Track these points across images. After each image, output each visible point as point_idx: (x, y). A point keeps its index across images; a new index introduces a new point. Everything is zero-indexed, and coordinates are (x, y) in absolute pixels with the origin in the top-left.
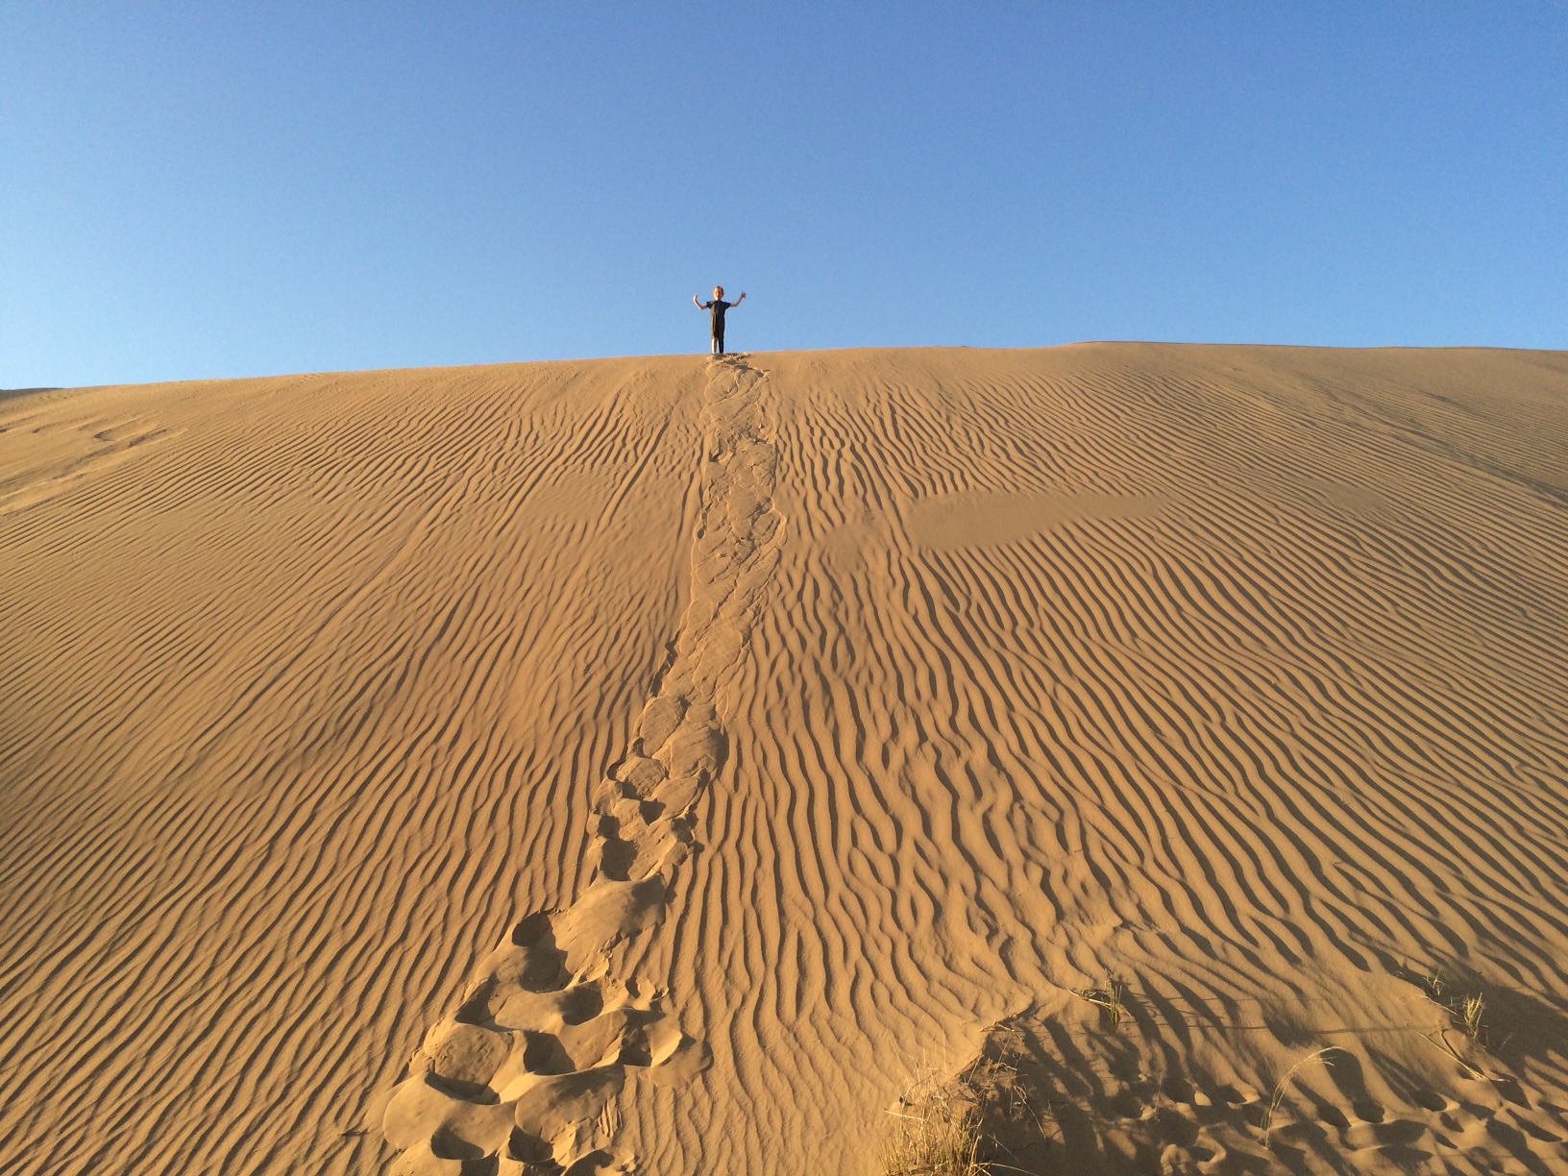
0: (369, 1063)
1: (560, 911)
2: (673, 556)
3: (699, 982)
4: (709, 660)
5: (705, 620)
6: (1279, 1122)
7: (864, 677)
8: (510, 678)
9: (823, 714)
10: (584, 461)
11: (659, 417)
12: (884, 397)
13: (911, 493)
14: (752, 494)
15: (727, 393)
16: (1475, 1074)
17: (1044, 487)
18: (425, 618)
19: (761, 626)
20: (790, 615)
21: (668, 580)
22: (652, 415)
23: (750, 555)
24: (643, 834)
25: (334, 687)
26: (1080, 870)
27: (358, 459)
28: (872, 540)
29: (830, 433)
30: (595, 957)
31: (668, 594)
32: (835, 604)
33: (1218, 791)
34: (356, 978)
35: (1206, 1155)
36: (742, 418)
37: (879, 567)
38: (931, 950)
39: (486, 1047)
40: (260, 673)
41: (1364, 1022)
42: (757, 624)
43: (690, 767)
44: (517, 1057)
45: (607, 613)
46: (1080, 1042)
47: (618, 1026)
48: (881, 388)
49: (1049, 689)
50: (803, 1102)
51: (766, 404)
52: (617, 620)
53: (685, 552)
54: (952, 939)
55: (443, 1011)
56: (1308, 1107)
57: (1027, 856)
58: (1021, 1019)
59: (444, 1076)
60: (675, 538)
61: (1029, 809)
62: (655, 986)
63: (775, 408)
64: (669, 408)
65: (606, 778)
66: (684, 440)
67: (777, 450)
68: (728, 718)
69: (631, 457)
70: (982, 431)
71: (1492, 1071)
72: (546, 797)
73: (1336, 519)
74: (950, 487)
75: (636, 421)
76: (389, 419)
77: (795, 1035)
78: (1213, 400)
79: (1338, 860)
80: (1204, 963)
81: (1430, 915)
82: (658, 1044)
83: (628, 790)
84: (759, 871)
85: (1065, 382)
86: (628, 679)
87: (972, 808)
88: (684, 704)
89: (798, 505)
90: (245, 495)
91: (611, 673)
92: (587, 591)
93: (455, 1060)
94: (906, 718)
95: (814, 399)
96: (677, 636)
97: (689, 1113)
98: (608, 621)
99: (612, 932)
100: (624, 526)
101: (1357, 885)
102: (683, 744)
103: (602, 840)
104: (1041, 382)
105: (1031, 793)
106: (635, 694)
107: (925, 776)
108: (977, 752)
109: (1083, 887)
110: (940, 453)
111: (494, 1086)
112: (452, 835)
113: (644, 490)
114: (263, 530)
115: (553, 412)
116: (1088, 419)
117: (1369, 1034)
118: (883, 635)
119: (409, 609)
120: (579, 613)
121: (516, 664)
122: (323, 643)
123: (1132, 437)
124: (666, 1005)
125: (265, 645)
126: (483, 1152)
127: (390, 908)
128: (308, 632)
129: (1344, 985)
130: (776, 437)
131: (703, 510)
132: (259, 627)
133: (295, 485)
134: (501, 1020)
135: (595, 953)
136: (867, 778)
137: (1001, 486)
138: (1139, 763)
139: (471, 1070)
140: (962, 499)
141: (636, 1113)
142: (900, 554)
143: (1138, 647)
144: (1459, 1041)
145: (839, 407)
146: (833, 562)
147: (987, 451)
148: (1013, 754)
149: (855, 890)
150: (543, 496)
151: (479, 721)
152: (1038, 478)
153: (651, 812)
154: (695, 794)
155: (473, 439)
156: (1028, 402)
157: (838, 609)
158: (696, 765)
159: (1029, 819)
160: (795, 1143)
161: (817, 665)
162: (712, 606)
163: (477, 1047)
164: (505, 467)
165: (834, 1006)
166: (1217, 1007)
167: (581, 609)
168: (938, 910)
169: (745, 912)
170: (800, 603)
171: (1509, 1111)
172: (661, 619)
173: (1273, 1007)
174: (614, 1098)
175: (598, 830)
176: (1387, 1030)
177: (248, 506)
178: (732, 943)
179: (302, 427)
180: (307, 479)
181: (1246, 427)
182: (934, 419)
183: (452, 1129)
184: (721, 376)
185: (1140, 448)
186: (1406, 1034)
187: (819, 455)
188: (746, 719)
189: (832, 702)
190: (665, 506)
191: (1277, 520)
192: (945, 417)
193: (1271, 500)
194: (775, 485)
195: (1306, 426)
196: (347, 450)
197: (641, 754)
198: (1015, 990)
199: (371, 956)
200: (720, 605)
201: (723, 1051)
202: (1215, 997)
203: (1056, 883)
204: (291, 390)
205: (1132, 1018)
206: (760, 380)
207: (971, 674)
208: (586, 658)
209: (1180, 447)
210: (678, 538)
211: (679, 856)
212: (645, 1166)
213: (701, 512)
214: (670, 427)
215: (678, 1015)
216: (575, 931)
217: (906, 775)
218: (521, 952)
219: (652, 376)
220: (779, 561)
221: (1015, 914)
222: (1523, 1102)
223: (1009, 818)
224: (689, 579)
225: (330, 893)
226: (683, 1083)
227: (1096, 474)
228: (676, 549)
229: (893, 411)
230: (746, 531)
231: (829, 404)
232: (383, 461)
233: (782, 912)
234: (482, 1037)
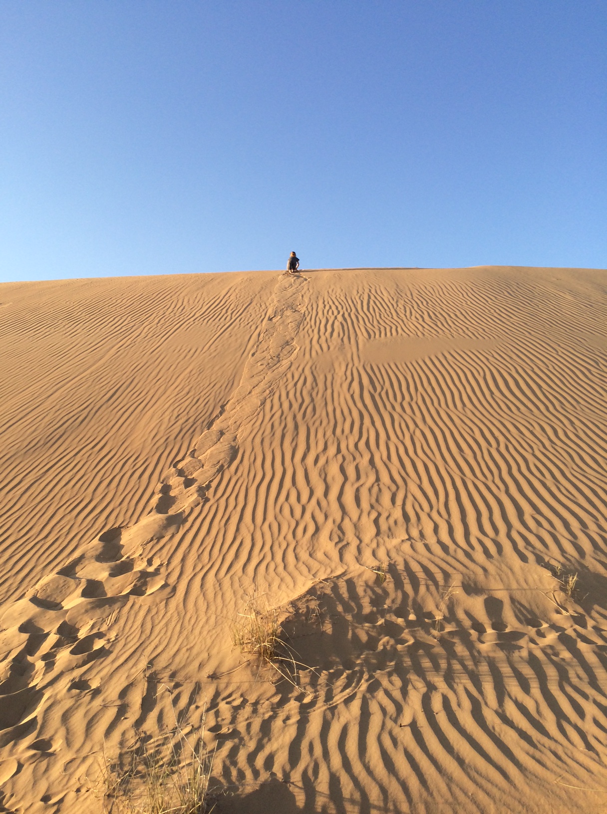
0: (7, 592)
1: (128, 527)
2: (237, 364)
3: (183, 560)
4: (241, 414)
5: (244, 395)
6: (449, 628)
7: (318, 423)
8: (138, 420)
9: (291, 440)
10: (204, 319)
11: (248, 299)
12: (367, 291)
13: (367, 337)
14: (285, 336)
15: (286, 288)
16: (564, 612)
17: (437, 334)
18: (102, 392)
19: (271, 398)
20: (288, 394)
21: (231, 376)
22: (244, 298)
23: (276, 364)
24: (181, 493)
25: (49, 423)
26: (397, 513)
27: (92, 317)
28: (341, 359)
29: (334, 308)
30: (138, 547)
31: (229, 382)
32: (313, 389)
33: (483, 479)
34: (16, 554)
35: (403, 641)
36: (291, 300)
37: (340, 371)
38: (306, 548)
39: (66, 586)
40: (14, 416)
41: (514, 586)
42: (269, 397)
43: (215, 463)
44: (79, 591)
45: (195, 391)
46: (360, 591)
47: (134, 578)
48: (366, 286)
49: (411, 430)
50: (210, 612)
51: (305, 293)
52: (199, 394)
53: (243, 363)
54: (318, 544)
55: (52, 570)
56: (467, 623)
57: (372, 507)
58: (335, 578)
59: (41, 598)
60: (240, 356)
61: (382, 486)
62: (161, 561)
63: (308, 296)
64: (254, 295)
65: (172, 467)
66: (257, 311)
67: (304, 315)
68: (242, 441)
69: (228, 318)
70: (413, 307)
71: (574, 611)
72: (139, 475)
73: (590, 352)
74: (389, 334)
75: (236, 301)
76: (112, 299)
77: (220, 584)
78: (541, 294)
79: (534, 512)
80: (442, 557)
81: (572, 539)
82: (152, 586)
83: (181, 473)
84: (234, 512)
85: (465, 285)
86: (197, 422)
87: (352, 484)
88: (222, 433)
89: (307, 342)
90: (32, 333)
91: (189, 418)
92: (188, 380)
93: (48, 591)
94: (333, 443)
95: (330, 291)
96: (227, 402)
97: (152, 617)
98: (194, 394)
99: (149, 537)
100: (215, 350)
101: (539, 524)
102: (215, 452)
103: (160, 495)
104: (452, 285)
105: (385, 478)
106: (198, 429)
107: (334, 470)
108: (364, 459)
109: (396, 522)
110: (388, 318)
111: (63, 604)
112: (87, 492)
113: (230, 334)
114: (35, 350)
115: (195, 297)
116: (471, 302)
117: (514, 592)
118: (333, 403)
119: (97, 387)
120: (181, 390)
121: (143, 414)
122: (49, 402)
123: (492, 311)
124: (163, 570)
125: (20, 403)
126: (44, 631)
127: (44, 524)
128: (44, 397)
129: (511, 570)
130: (305, 309)
131: (258, 343)
132: (21, 394)
133: (56, 329)
134: (79, 575)
135: (138, 546)
136: (304, 470)
137: (415, 333)
138: (447, 466)
139: (55, 596)
140: (393, 340)
141: (126, 616)
142: (354, 365)
143: (465, 412)
144: (560, 596)
145: (342, 295)
146: (317, 369)
147: (413, 317)
148: (382, 461)
149: (278, 521)
150: (179, 336)
151: (116, 440)
152: (436, 330)
153: (188, 483)
154: (214, 475)
155: (151, 309)
156: (441, 293)
157: (314, 391)
158: (219, 462)
159: (380, 490)
160: (197, 631)
161: (295, 417)
162: (250, 388)
163: (62, 585)
164: (164, 322)
165: (246, 572)
166: (439, 577)
167: (183, 389)
168: (317, 530)
169: (219, 529)
170: (295, 387)
171: (575, 630)
172: (222, 394)
173: (469, 578)
174: (119, 609)
175: (160, 491)
176: (525, 590)
177: (31, 339)
178: (207, 543)
179: (68, 303)
180: (64, 326)
181: (555, 307)
182: (390, 302)
183: (33, 621)
184: (286, 280)
185: (495, 317)
186: (534, 592)
187: (325, 318)
188: (251, 441)
189: (297, 434)
190: (239, 341)
191: (557, 352)
192: (395, 300)
193: (557, 342)
194: (298, 332)
195: (587, 307)
196: (87, 314)
197: (193, 457)
198: (340, 566)
199: (27, 545)
200: (254, 388)
201: (181, 590)
202: (441, 572)
203: (382, 520)
204: (68, 286)
205: (392, 580)
206: (305, 282)
207: (373, 423)
208: (178, 411)
209: (517, 317)
210: (241, 356)
211: (196, 504)
212: (119, 639)
213: (257, 344)
214: (252, 304)
215: (166, 574)
216: (131, 536)
217: (324, 469)
218: (101, 544)
219: (250, 280)
220: (290, 367)
221: (356, 533)
222: (584, 626)
223: (370, 490)
224: (242, 375)
225: (18, 516)
226: (155, 603)
227: (467, 328)
228: (239, 361)
229: (369, 297)
230: (277, 353)
231: (337, 294)
232: (104, 318)
233: (238, 529)
234: (65, 581)
